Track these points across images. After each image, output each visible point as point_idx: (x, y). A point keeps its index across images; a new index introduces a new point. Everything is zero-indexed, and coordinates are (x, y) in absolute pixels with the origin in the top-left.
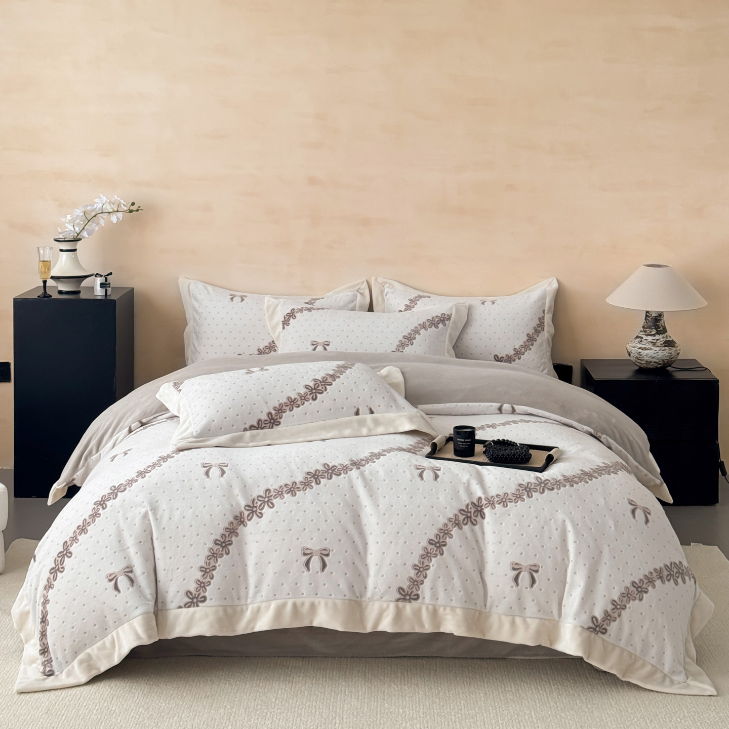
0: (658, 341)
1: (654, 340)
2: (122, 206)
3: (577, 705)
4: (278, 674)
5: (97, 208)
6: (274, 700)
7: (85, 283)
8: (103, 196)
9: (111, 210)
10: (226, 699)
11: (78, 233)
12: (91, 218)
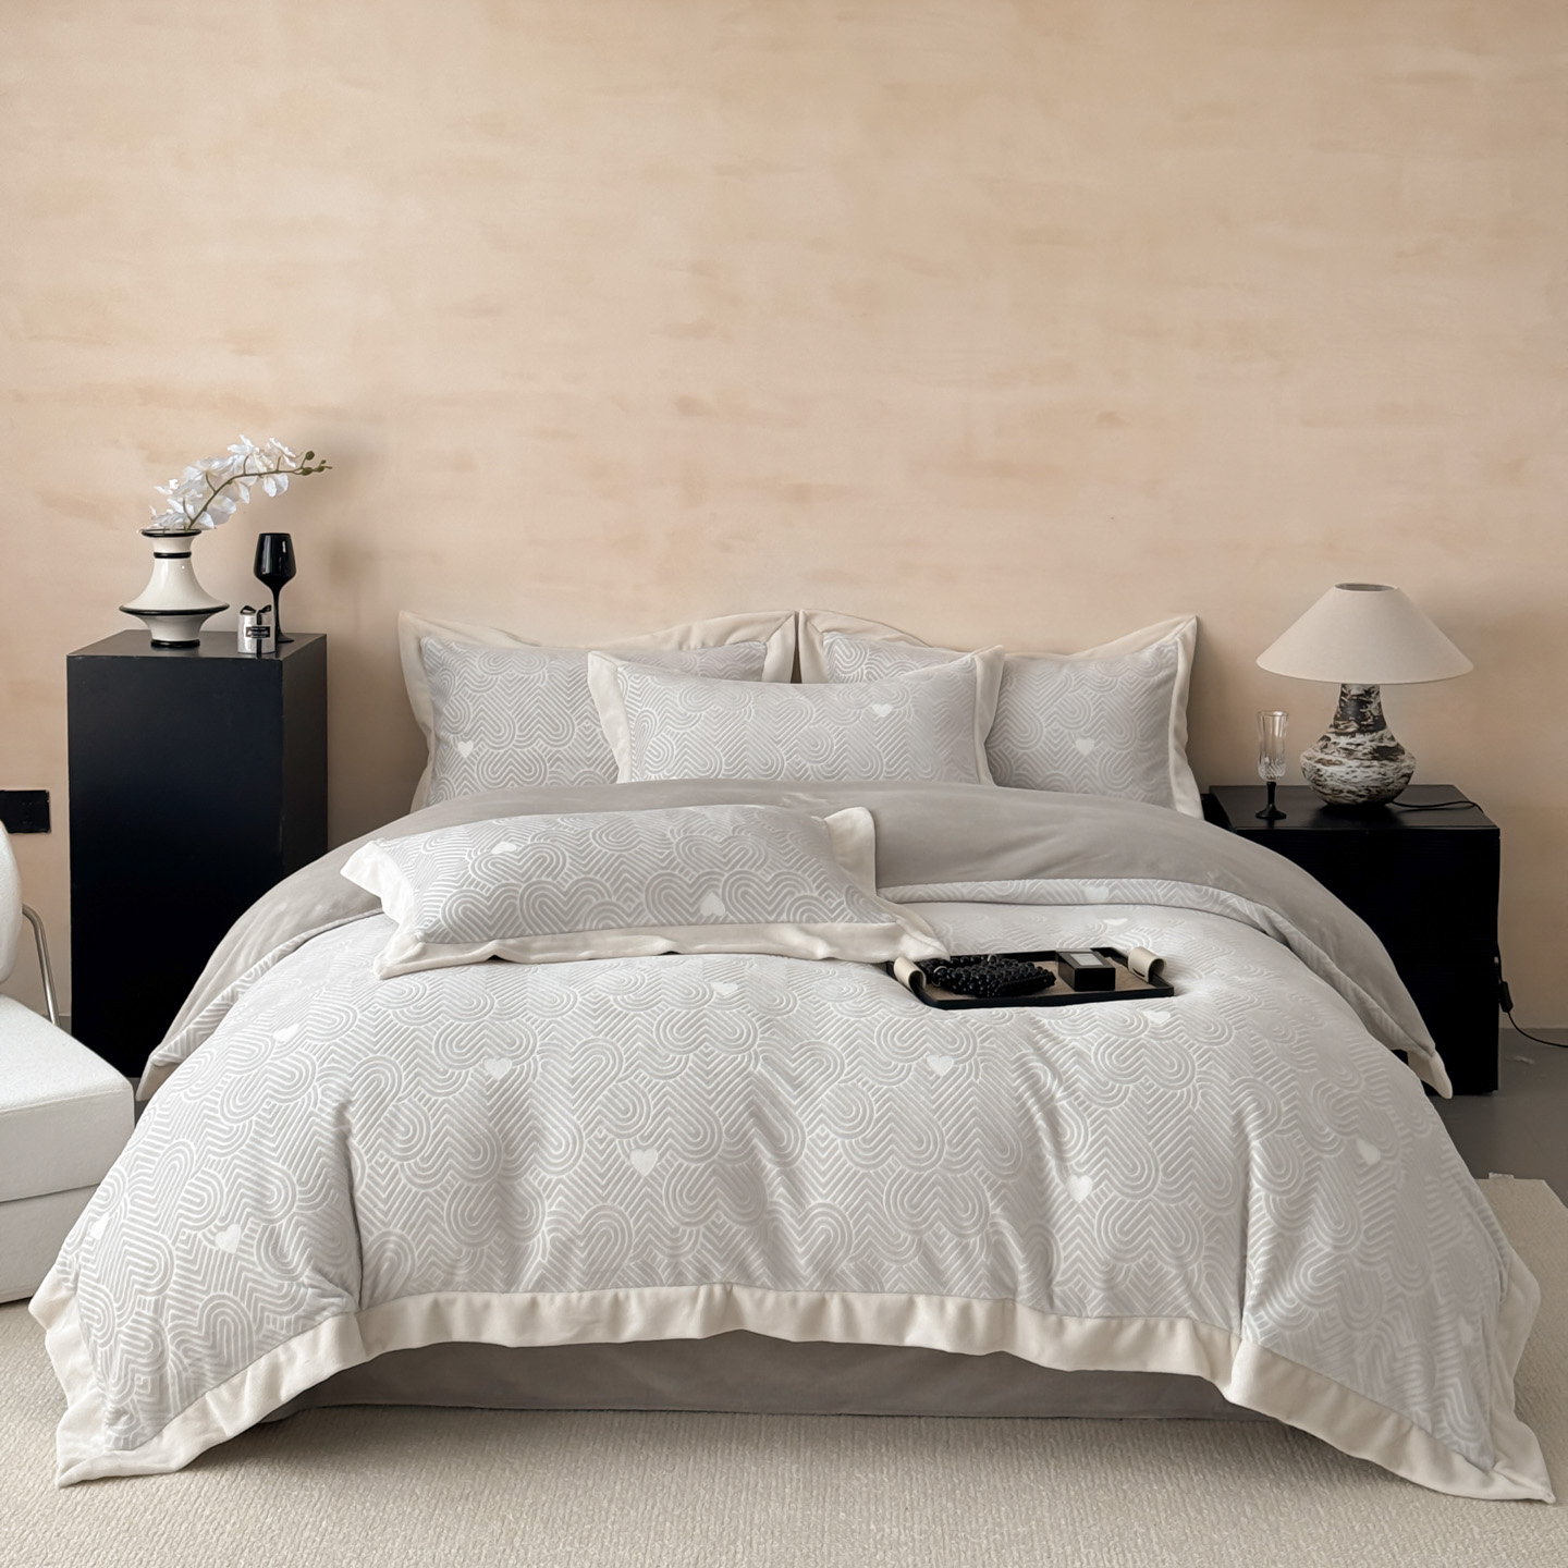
0: (1360, 748)
1: (1351, 744)
2: (287, 459)
3: (1246, 1516)
4: (613, 1448)
5: (232, 464)
6: (605, 1504)
7: (210, 624)
8: (246, 437)
9: (264, 470)
10: (505, 1503)
11: (193, 517)
12: (217, 485)
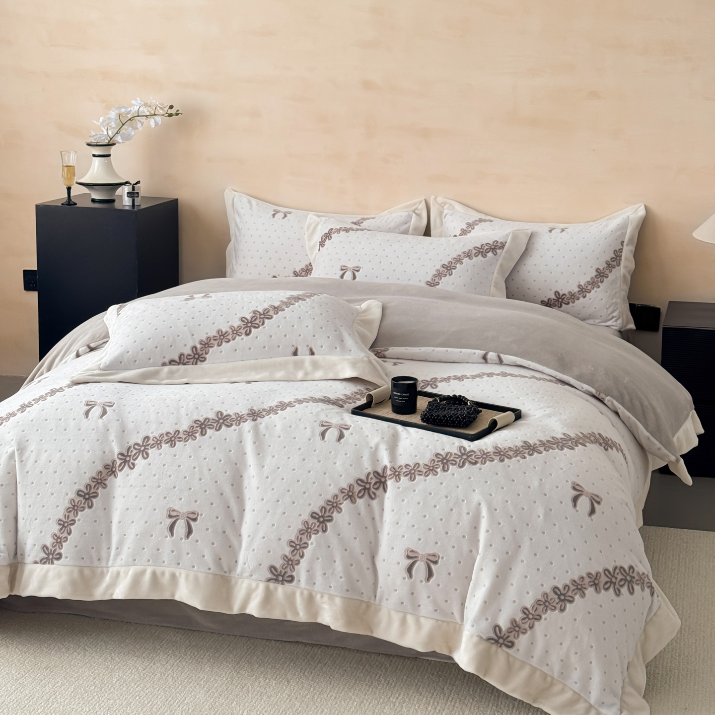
2: (159, 108)
5: (133, 110)
9: (148, 114)
11: (111, 137)
12: (126, 121)
